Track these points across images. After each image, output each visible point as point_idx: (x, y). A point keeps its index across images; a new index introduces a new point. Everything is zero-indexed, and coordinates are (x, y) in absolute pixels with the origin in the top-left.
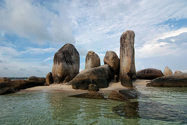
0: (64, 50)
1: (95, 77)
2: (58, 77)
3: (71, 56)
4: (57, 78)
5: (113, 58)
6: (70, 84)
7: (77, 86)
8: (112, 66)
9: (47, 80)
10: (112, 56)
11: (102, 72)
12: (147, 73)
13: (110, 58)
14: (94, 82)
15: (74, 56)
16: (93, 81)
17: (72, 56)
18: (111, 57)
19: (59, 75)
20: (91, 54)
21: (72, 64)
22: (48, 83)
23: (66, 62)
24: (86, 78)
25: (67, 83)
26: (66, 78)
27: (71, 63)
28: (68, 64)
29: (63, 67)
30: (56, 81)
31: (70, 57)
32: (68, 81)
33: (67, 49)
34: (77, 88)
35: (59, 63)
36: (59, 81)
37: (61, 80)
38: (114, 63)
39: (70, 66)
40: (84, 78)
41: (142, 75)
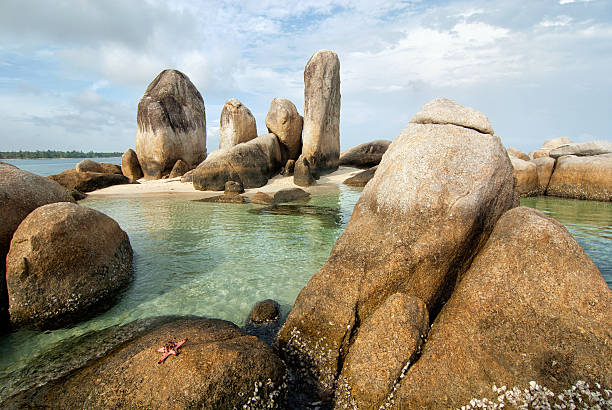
0: (161, 91)
1: (237, 168)
2: (154, 162)
3: (181, 108)
4: (153, 166)
5: (286, 119)
6: (188, 181)
7: (204, 183)
8: (283, 138)
9: (127, 171)
10: (284, 115)
11: (254, 155)
12: (373, 152)
13: (279, 119)
14: (236, 177)
15: (190, 106)
16: (233, 174)
17: (185, 108)
18: (281, 116)
19: (157, 159)
20: (233, 110)
21: (186, 131)
22: (131, 177)
23: (173, 128)
24: (221, 169)
25: (179, 178)
26: (176, 165)
27: (184, 126)
28: (177, 130)
29: (166, 141)
30: (151, 173)
31: (180, 113)
32: (182, 172)
33: (170, 88)
34: (205, 188)
35: (154, 130)
36: (158, 173)
37: (165, 170)
38: (289, 131)
39: (182, 135)
40: (216, 170)
41: (362, 156)
